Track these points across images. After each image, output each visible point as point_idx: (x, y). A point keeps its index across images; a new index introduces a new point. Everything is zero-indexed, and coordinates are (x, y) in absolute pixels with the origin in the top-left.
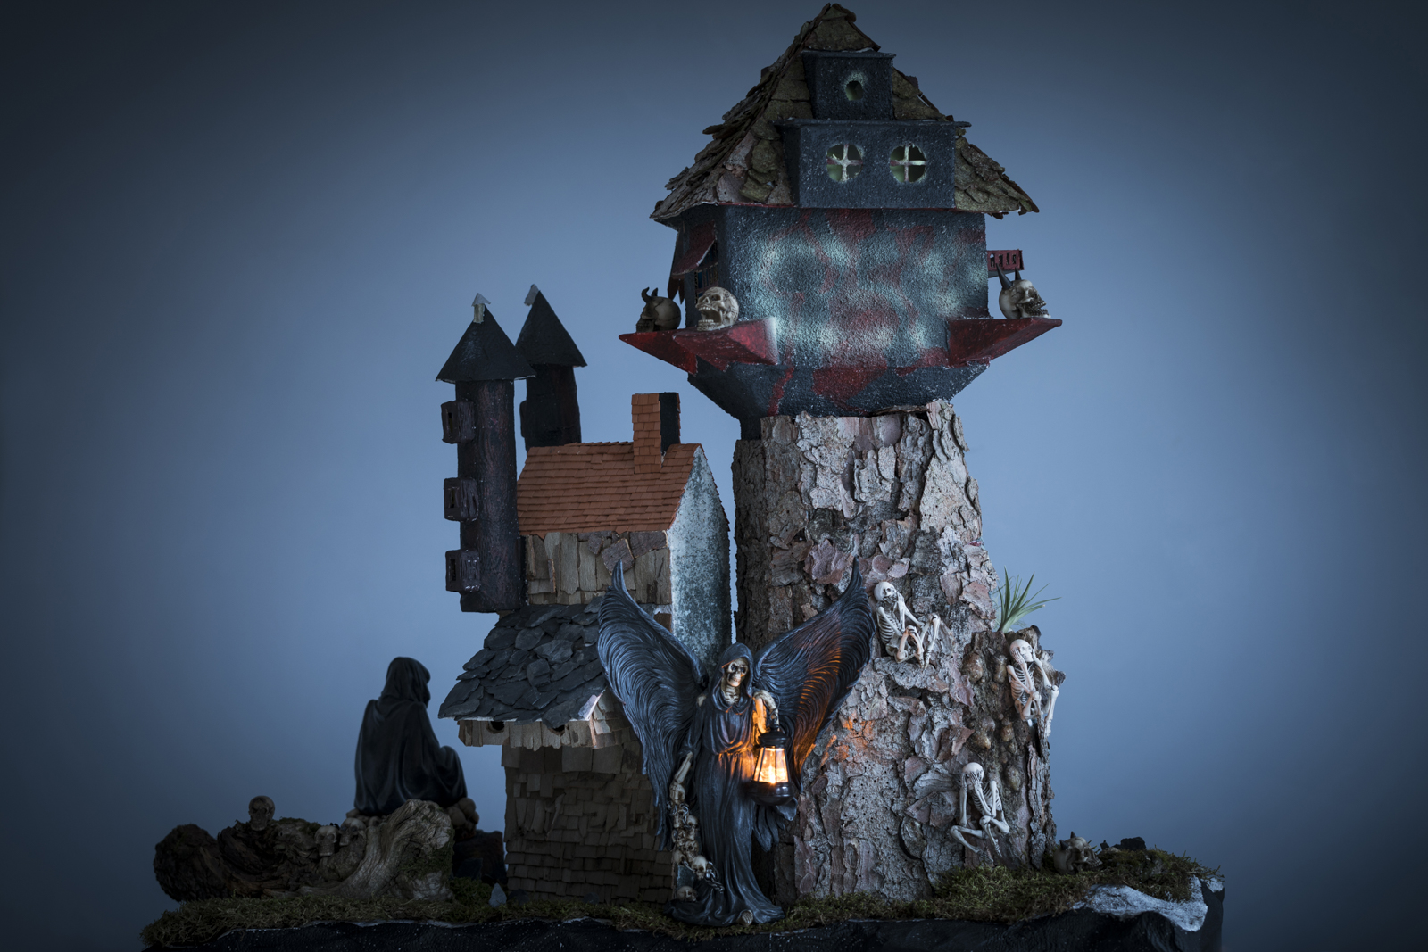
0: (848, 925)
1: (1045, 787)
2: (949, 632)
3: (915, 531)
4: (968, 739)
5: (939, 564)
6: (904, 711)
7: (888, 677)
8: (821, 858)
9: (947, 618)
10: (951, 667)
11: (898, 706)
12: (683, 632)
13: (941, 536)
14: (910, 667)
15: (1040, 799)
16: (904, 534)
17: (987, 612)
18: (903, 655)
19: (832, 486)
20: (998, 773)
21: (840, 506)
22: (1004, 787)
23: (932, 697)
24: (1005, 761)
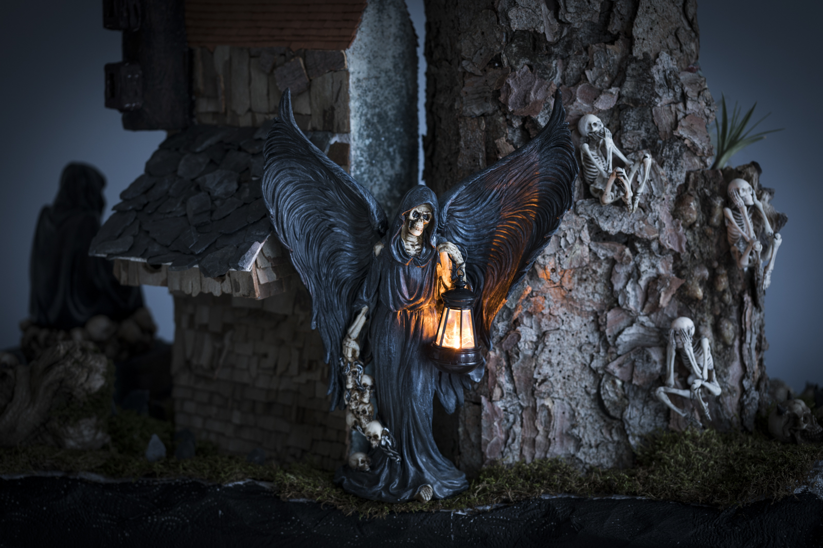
0: (540, 505)
1: (760, 339)
2: (662, 171)
3: (626, 57)
4: (678, 290)
5: (652, 95)
6: (607, 258)
7: (591, 222)
8: (511, 420)
9: (659, 155)
10: (661, 210)
11: (601, 253)
12: (364, 164)
13: (655, 64)
14: (615, 210)
15: (754, 353)
16: (613, 60)
17: (704, 149)
18: (609, 198)
19: (533, 5)
20: (709, 326)
21: (542, 27)
22: (716, 342)
23: (639, 243)
24: (718, 313)
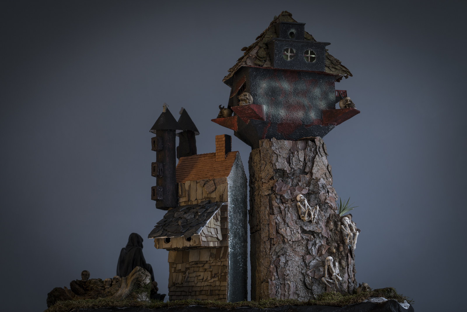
1: (354, 268)
2: (322, 212)
3: (311, 178)
4: (328, 249)
5: (319, 190)
6: (306, 239)
7: (301, 227)
8: (278, 287)
9: (321, 208)
10: (322, 224)
11: (304, 237)
12: (232, 212)
13: (319, 181)
14: (308, 223)
15: (352, 272)
16: (307, 180)
17: (334, 207)
18: (306, 218)
19: (283, 162)
20: (338, 261)
21: (285, 168)
22: (340, 266)
23: (316, 234)
24: (340, 258)
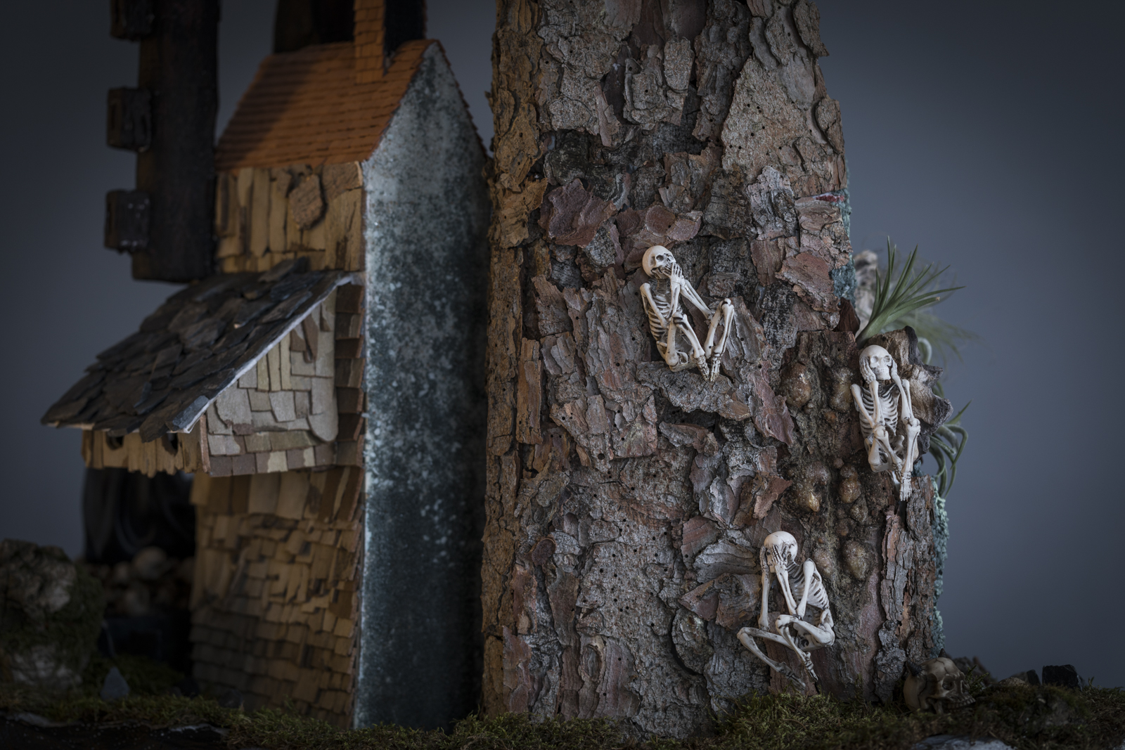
1: (913, 577)
2: (758, 327)
3: (714, 170)
4: (782, 494)
5: (749, 223)
6: (684, 446)
7: (658, 393)
8: (545, 663)
9: (757, 306)
10: (756, 382)
11: (675, 438)
13: (755, 180)
14: (688, 379)
15: (900, 595)
16: (697, 175)
17: (823, 300)
18: (674, 359)
19: (585, 97)
20: (830, 550)
22: (840, 572)
23: (727, 426)
24: (845, 532)
